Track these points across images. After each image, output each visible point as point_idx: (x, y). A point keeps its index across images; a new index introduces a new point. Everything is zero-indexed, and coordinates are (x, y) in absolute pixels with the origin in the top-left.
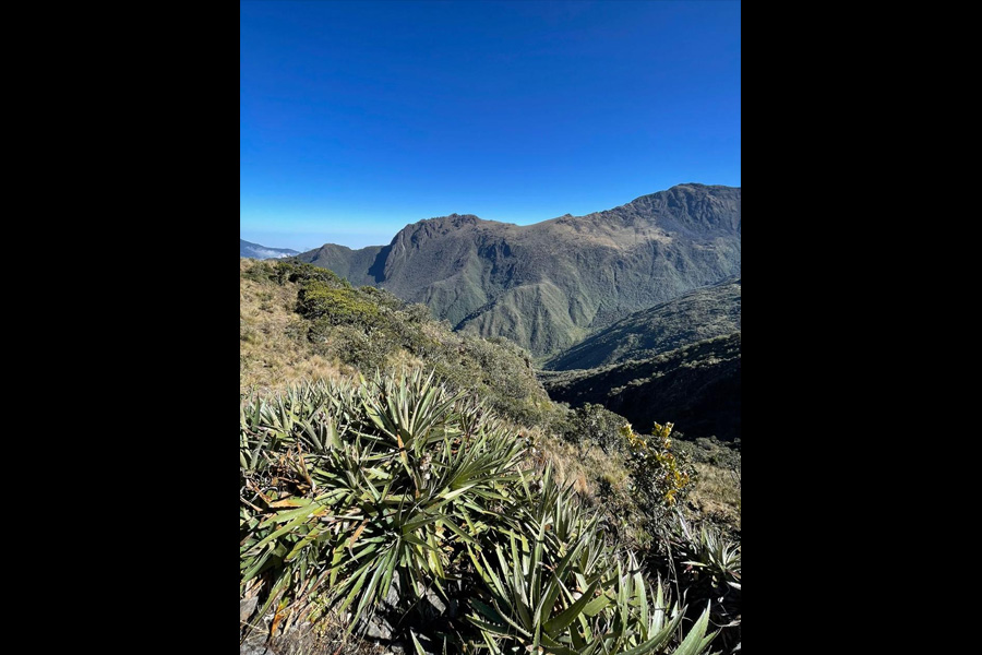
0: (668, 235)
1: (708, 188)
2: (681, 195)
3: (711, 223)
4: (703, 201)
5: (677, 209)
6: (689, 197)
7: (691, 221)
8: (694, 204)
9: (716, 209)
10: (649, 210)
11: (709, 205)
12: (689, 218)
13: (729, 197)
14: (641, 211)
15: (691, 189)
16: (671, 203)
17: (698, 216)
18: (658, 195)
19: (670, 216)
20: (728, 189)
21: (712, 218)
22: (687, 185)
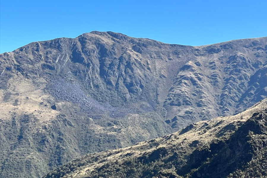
0: (54, 108)
1: (132, 41)
2: (90, 46)
3: (131, 91)
4: (121, 59)
5: (82, 67)
6: (103, 51)
7: (103, 87)
8: (108, 62)
9: (138, 71)
10: (38, 65)
11: (129, 65)
12: (100, 81)
13: (159, 57)
14: (25, 65)
15: (106, 41)
16: (76, 57)
17: (113, 79)
18: (56, 44)
19: (70, 76)
20: (160, 45)
21: (132, 84)
22: (101, 34)
